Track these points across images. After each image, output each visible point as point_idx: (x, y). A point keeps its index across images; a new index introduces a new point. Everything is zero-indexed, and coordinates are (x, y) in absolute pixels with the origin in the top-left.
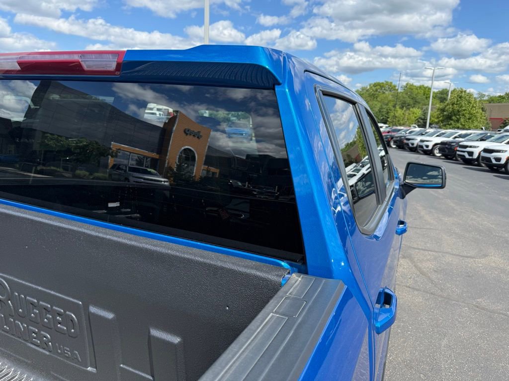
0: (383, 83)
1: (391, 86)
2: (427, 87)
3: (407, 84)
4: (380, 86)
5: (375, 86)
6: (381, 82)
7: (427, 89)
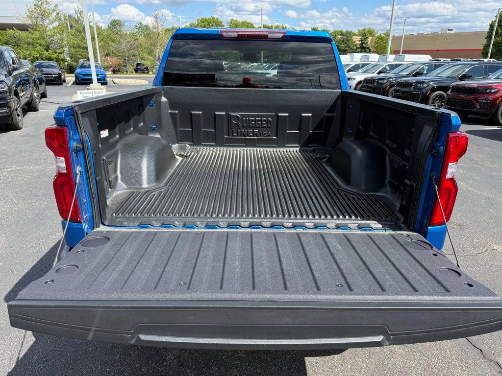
0: (210, 19)
1: (217, 22)
2: (249, 23)
3: (232, 20)
4: (208, 22)
5: (203, 22)
6: (207, 18)
7: (249, 25)
